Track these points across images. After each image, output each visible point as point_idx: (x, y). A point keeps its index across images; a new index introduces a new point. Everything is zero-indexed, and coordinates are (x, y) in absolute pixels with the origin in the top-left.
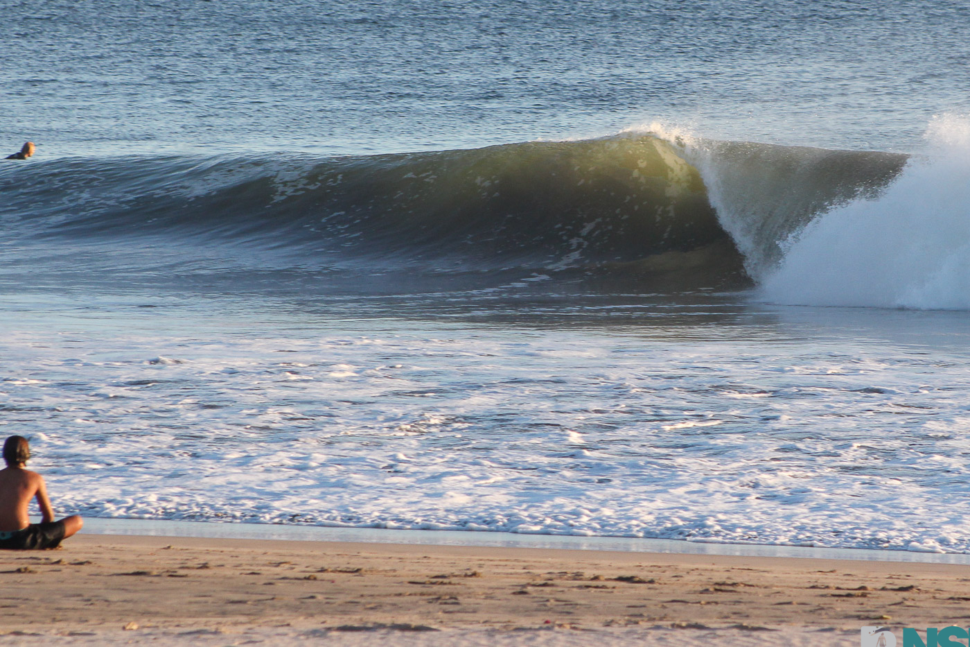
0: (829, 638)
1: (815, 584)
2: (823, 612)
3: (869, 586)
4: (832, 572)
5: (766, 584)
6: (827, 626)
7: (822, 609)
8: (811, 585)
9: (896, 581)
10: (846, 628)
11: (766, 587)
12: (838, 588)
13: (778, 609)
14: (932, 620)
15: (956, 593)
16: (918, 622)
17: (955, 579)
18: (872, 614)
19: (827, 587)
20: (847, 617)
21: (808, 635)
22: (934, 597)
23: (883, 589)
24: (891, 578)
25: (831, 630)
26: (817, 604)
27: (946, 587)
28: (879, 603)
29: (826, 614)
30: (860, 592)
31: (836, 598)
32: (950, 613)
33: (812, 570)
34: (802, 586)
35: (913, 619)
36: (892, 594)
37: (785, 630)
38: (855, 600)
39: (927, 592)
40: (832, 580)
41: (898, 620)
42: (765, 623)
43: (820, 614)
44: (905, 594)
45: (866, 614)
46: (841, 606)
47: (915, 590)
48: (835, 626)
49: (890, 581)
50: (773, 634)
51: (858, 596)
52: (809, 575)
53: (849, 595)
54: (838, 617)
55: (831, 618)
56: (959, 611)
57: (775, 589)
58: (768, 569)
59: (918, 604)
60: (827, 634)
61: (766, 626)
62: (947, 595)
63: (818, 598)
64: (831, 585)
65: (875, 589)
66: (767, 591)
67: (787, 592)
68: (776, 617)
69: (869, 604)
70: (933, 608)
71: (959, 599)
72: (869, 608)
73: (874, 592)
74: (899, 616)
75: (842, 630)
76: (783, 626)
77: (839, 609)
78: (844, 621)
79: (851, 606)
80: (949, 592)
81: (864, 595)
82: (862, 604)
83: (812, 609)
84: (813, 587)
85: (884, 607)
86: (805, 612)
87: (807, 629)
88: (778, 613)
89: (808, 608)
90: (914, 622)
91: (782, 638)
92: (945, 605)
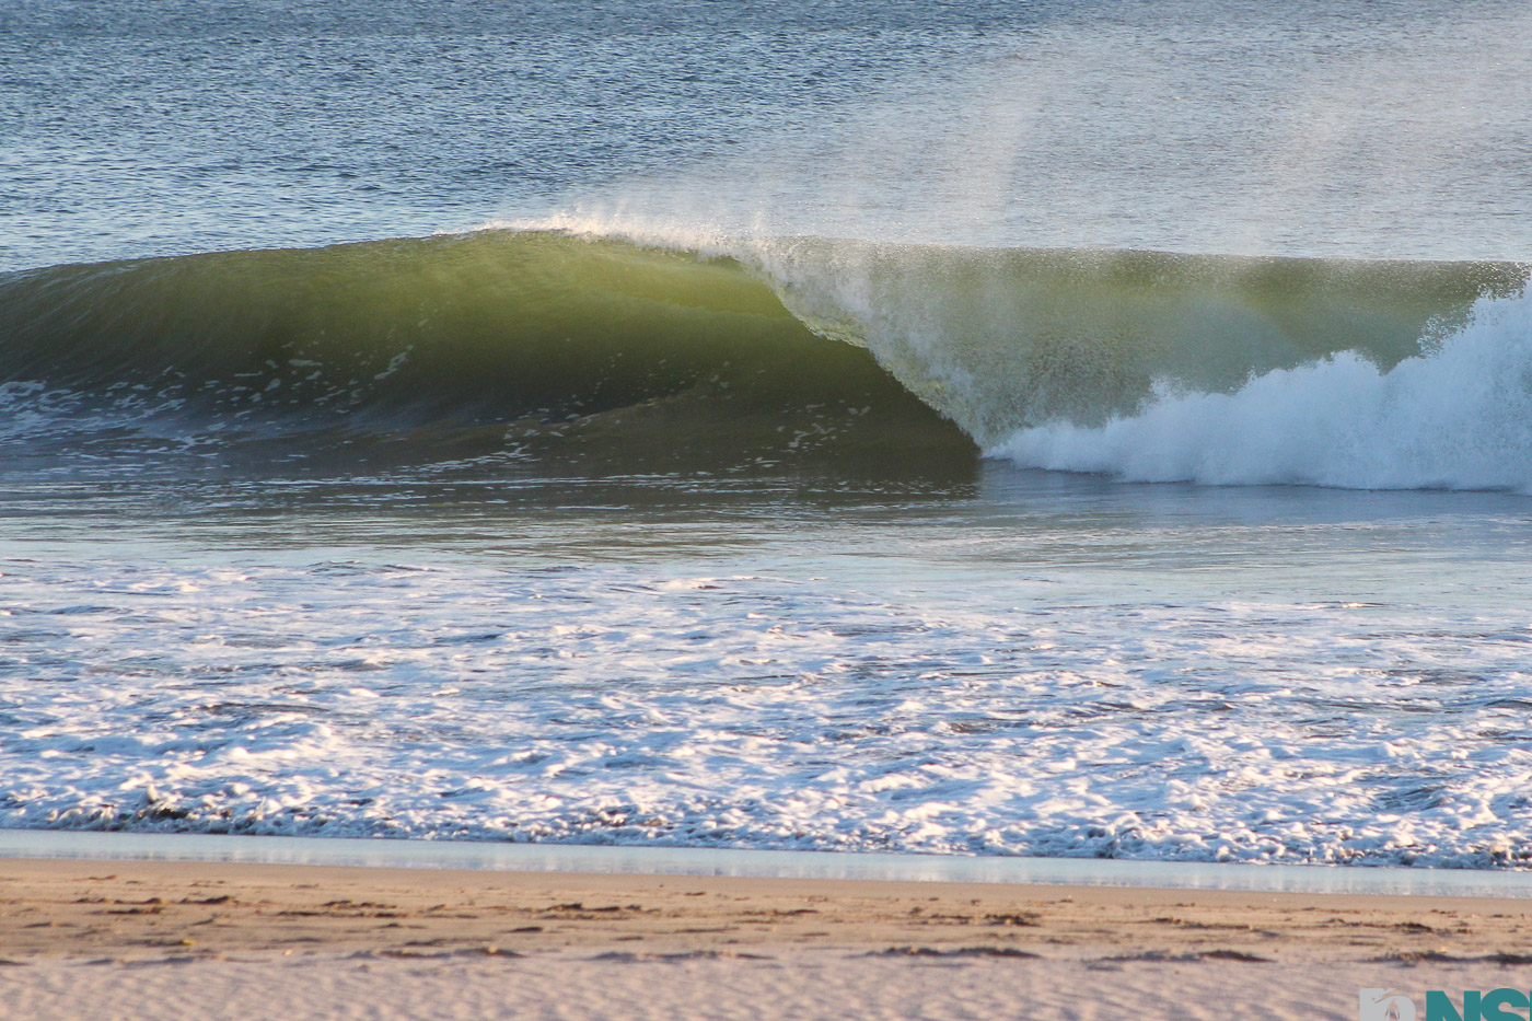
0: (103, 974)
1: (85, 897)
2: (96, 937)
3: (164, 897)
4: (110, 878)
5: (13, 898)
6: (101, 957)
7: (94, 932)
8: (79, 897)
9: (204, 890)
10: (129, 958)
11: (12, 902)
12: (118, 902)
13: (29, 934)
14: (252, 944)
15: (290, 905)
16: (234, 949)
17: (289, 884)
18: (168, 938)
19: (102, 901)
20: (131, 943)
21: (72, 971)
22: (258, 912)
23: (184, 902)
24: (195, 885)
25: (106, 962)
26: (86, 925)
27: (275, 896)
28: (179, 920)
29: (101, 939)
30: (150, 907)
31: (115, 916)
32: (282, 935)
33: (81, 876)
34: (65, 898)
35: (226, 944)
36: (197, 908)
37: (40, 963)
38: (143, 918)
39: (248, 905)
40: (109, 890)
41: (204, 945)
42: (11, 954)
43: (91, 940)
44: (216, 908)
45: (159, 938)
46: (121, 927)
47: (230, 902)
48: (113, 956)
49: (195, 890)
50: (22, 969)
51: (147, 913)
52: (76, 884)
53: (133, 912)
54: (117, 943)
55: (107, 944)
56: (293, 932)
57: (26, 905)
58: (15, 876)
59: (235, 922)
60: (102, 969)
61: (15, 959)
62: (276, 909)
63: (89, 917)
64: (109, 897)
65: (173, 902)
66: (14, 908)
67: (44, 908)
68: (26, 944)
69: (164, 923)
70: (257, 928)
71: (294, 914)
72: (162, 930)
73: (171, 906)
74: (208, 940)
75: (122, 962)
76: (37, 958)
77: (119, 932)
78: (126, 948)
79: (137, 927)
80: (281, 904)
81: (156, 911)
82: (153, 924)
83: (80, 932)
84: (82, 901)
85: (185, 927)
86: (69, 936)
87: (72, 961)
88: (30, 939)
89: (73, 931)
90: (229, 949)
91: (35, 975)
92: (273, 924)
